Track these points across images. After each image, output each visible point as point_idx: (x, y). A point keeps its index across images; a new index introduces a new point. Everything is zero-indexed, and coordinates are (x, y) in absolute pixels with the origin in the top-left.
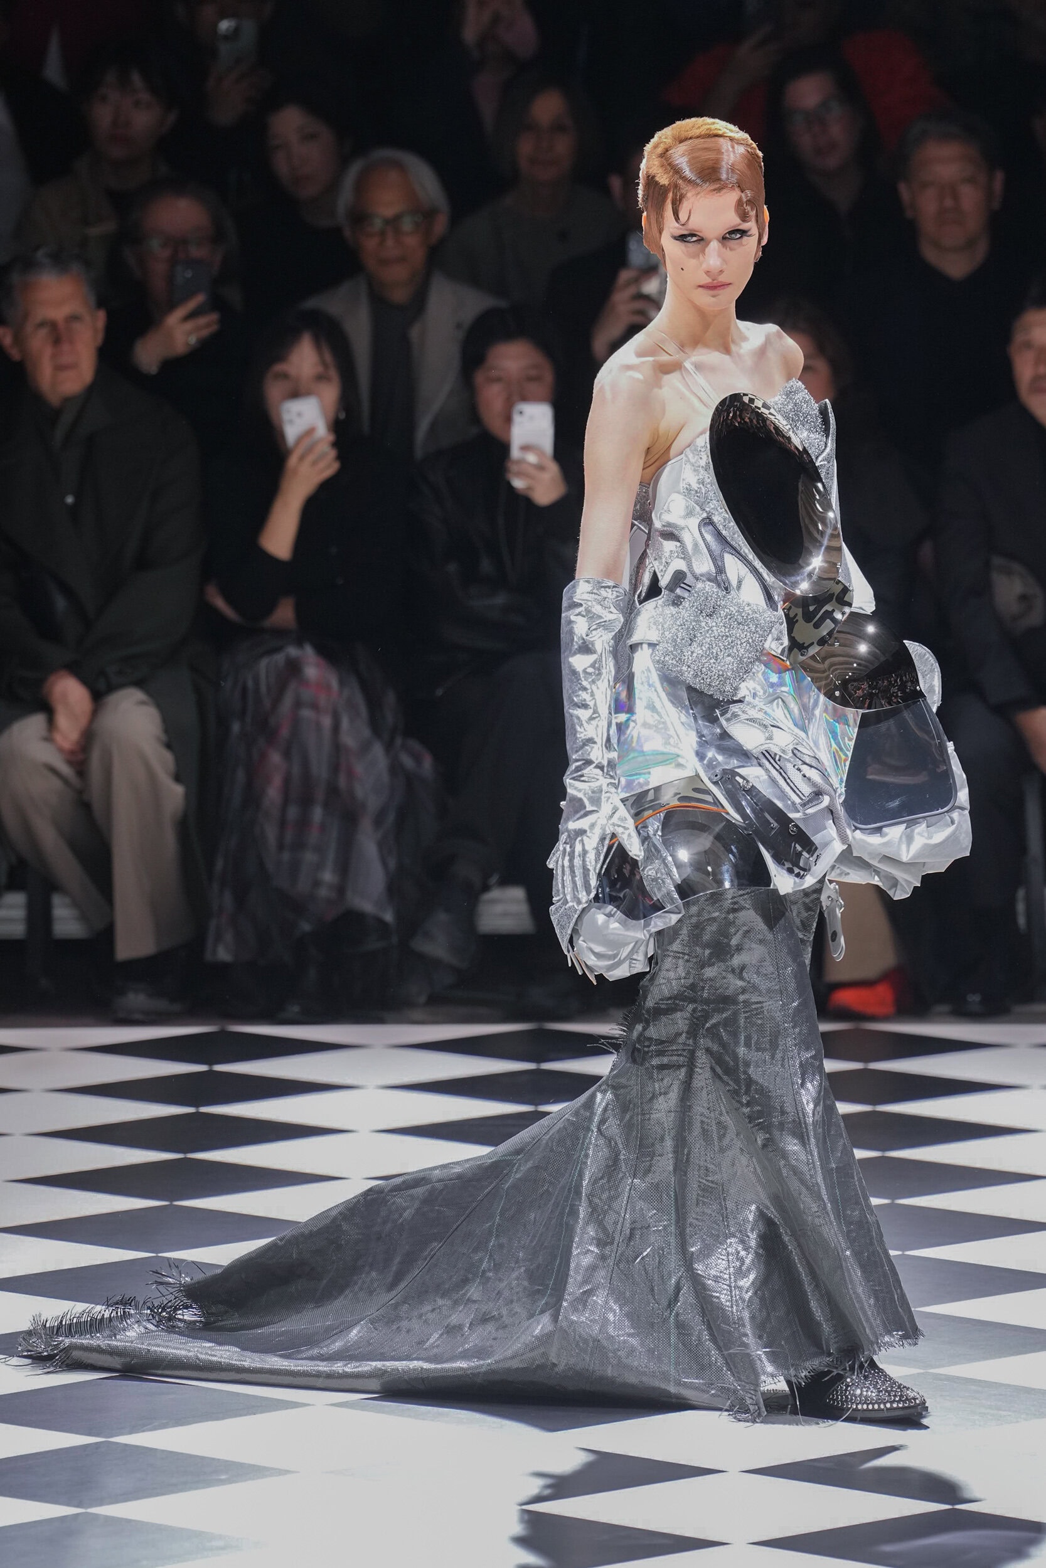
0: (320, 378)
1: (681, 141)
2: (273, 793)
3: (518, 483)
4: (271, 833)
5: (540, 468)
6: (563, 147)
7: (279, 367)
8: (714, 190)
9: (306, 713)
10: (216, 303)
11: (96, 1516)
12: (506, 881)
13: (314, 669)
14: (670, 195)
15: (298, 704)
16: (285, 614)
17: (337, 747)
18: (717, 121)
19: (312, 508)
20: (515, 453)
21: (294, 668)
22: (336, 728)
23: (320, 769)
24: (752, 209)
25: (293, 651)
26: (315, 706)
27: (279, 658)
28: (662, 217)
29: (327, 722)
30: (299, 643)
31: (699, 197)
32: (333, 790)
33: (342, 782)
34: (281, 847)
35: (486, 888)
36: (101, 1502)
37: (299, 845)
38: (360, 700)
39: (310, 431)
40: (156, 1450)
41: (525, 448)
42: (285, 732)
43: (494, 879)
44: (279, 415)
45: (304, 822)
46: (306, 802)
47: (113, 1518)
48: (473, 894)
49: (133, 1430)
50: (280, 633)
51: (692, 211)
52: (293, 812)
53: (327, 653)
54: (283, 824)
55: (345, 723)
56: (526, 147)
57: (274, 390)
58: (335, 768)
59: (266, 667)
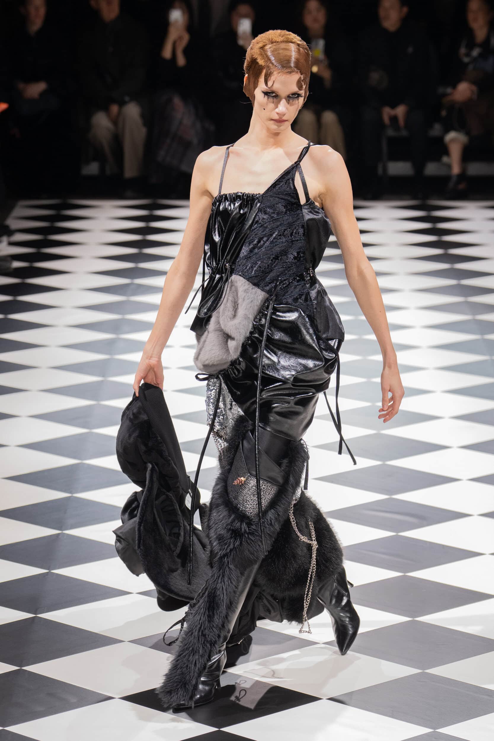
1: (272, 43)
8: (288, 72)
14: (264, 71)
18: (291, 33)
24: (304, 84)
28: (258, 81)
31: (280, 74)
51: (275, 82)
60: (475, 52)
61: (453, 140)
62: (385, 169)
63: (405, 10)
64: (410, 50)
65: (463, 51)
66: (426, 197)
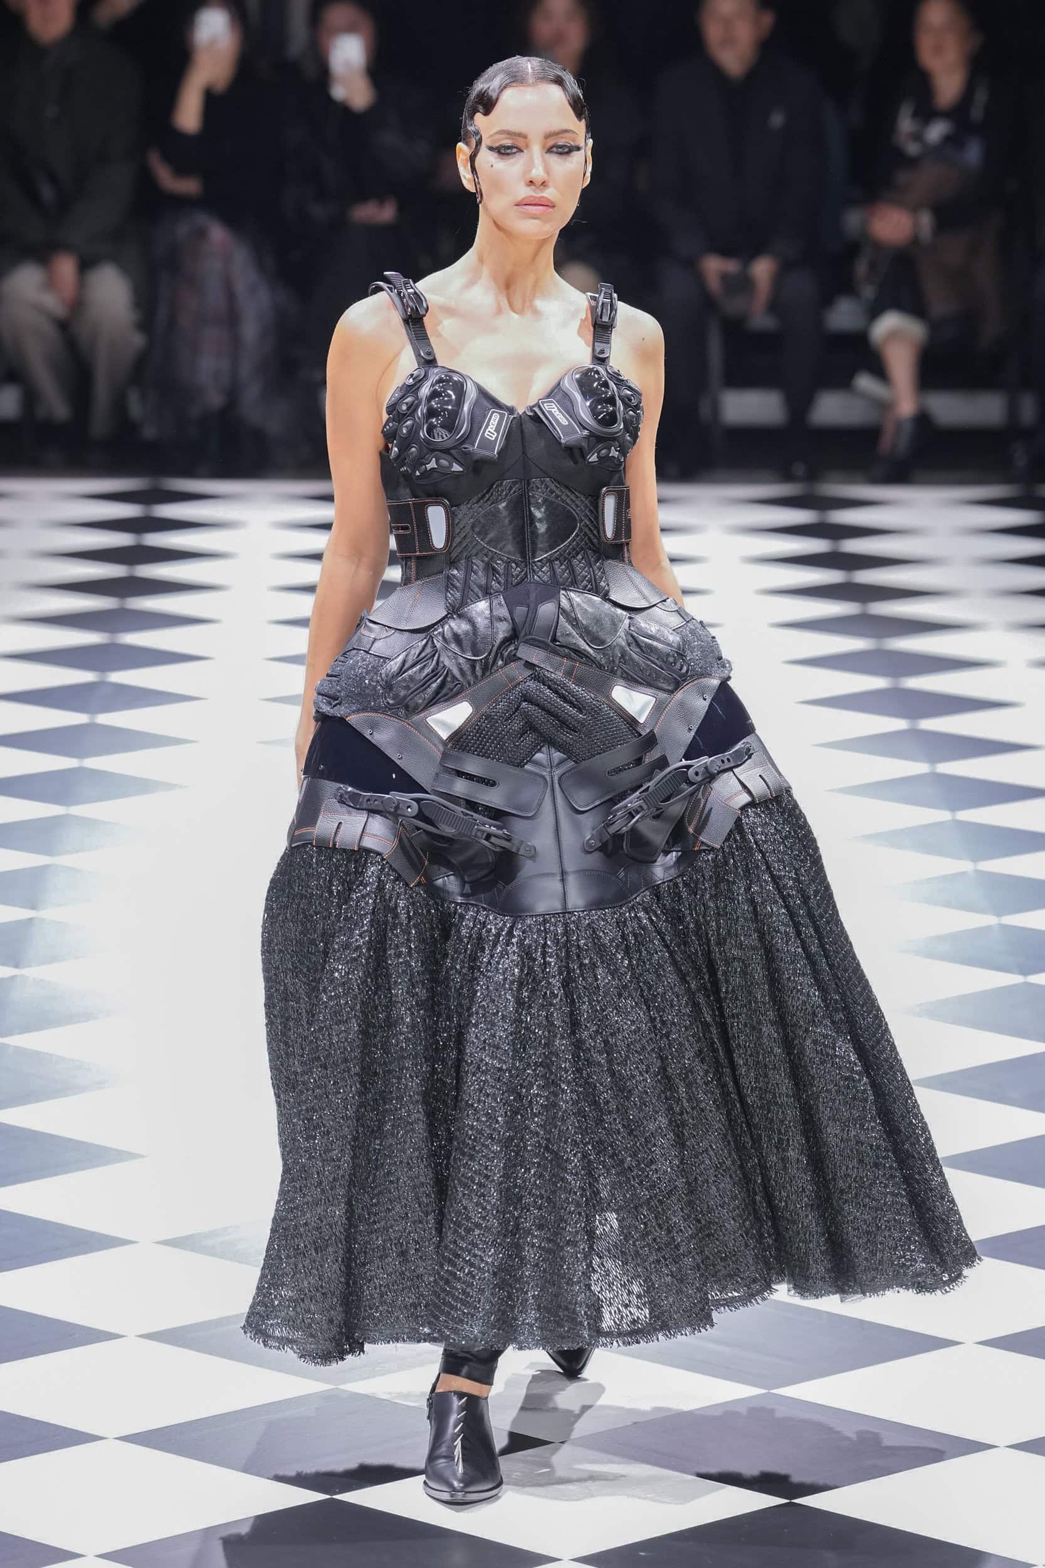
60: (936, 132)
61: (893, 335)
62: (716, 409)
64: (777, 120)
65: (906, 124)
66: (813, 476)
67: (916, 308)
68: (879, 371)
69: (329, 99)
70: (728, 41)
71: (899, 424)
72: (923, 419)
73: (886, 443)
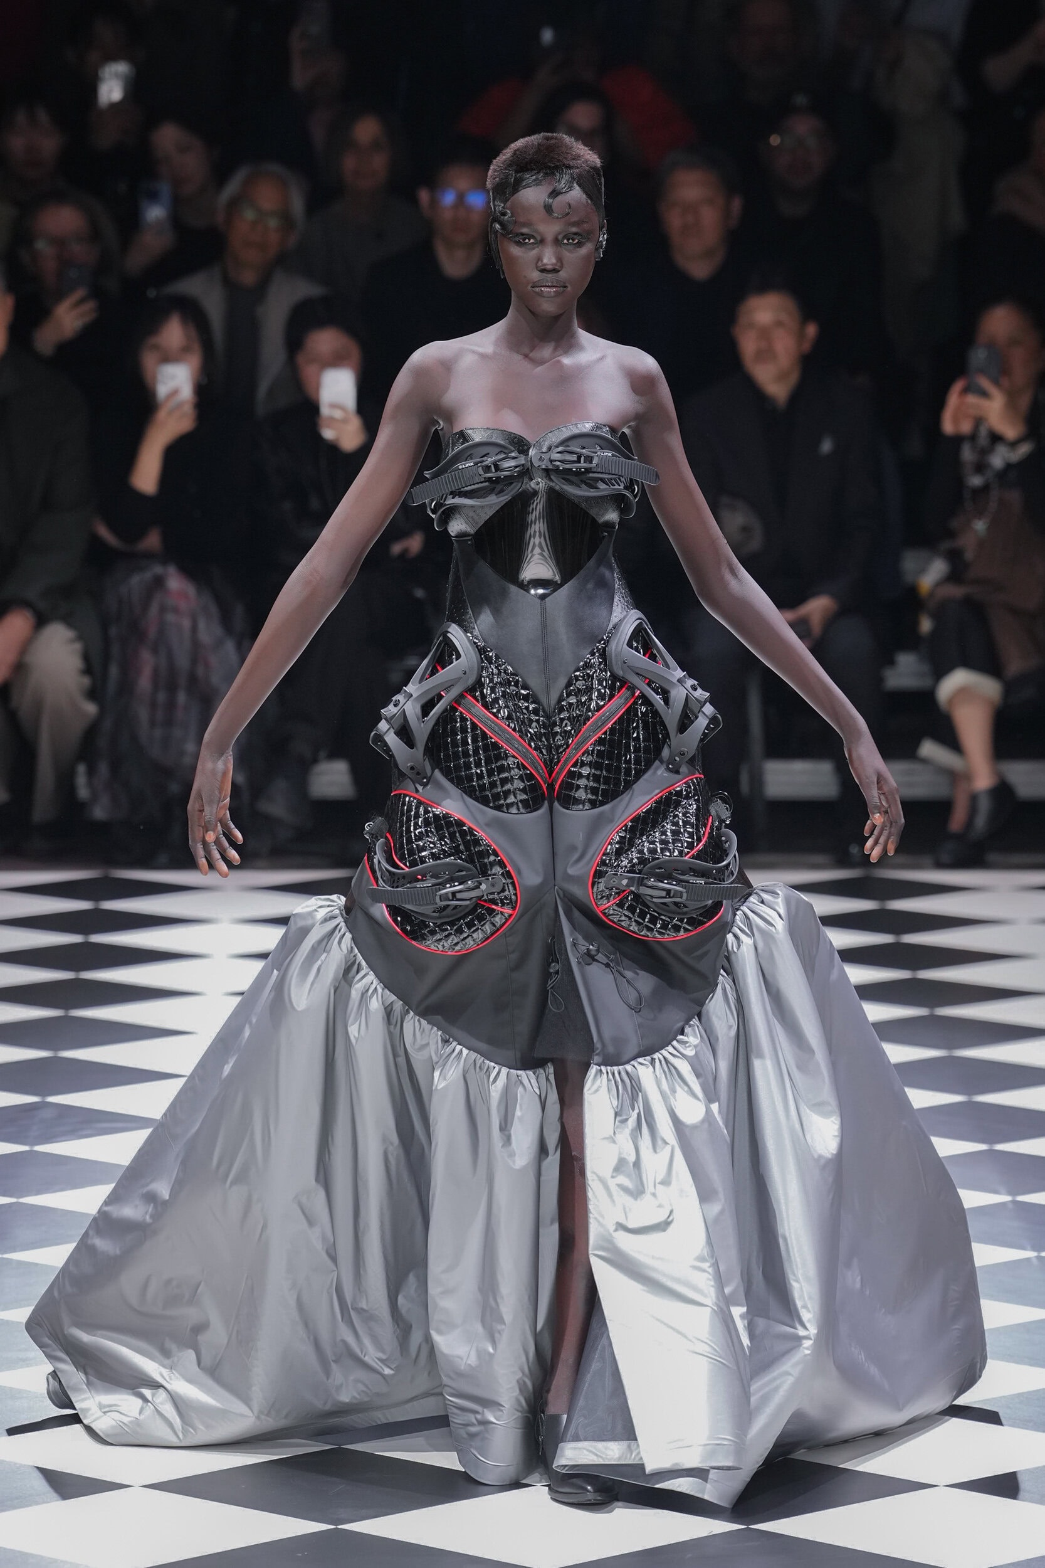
0: (186, 350)
2: (144, 683)
3: (328, 434)
4: (143, 714)
5: (345, 421)
6: (379, 162)
7: (153, 340)
9: (170, 617)
10: (97, 293)
11: (10, 1261)
12: (333, 755)
13: (176, 582)
15: (163, 609)
16: (153, 540)
17: (196, 644)
19: (174, 453)
20: (325, 411)
21: (159, 582)
22: (194, 629)
23: (183, 662)
25: (158, 569)
26: (176, 610)
27: (148, 575)
29: (186, 623)
30: (165, 562)
32: (193, 679)
33: (200, 671)
34: (153, 723)
35: (315, 761)
36: (14, 1250)
37: (169, 722)
38: (213, 609)
39: (175, 392)
40: (57, 1209)
41: (334, 406)
42: (152, 633)
43: (322, 754)
44: (154, 378)
45: (171, 705)
46: (172, 688)
47: (24, 1262)
48: (306, 766)
49: (38, 1192)
50: (150, 556)
52: (161, 697)
53: (189, 572)
54: (153, 705)
55: (202, 625)
56: (349, 163)
57: (149, 360)
58: (194, 661)
59: (137, 581)
61: (962, 692)
62: (757, 781)
63: (812, 330)
64: (826, 446)
67: (990, 666)
68: (950, 739)
69: (319, 438)
70: (766, 354)
71: (974, 798)
72: (1002, 791)
73: (957, 820)
